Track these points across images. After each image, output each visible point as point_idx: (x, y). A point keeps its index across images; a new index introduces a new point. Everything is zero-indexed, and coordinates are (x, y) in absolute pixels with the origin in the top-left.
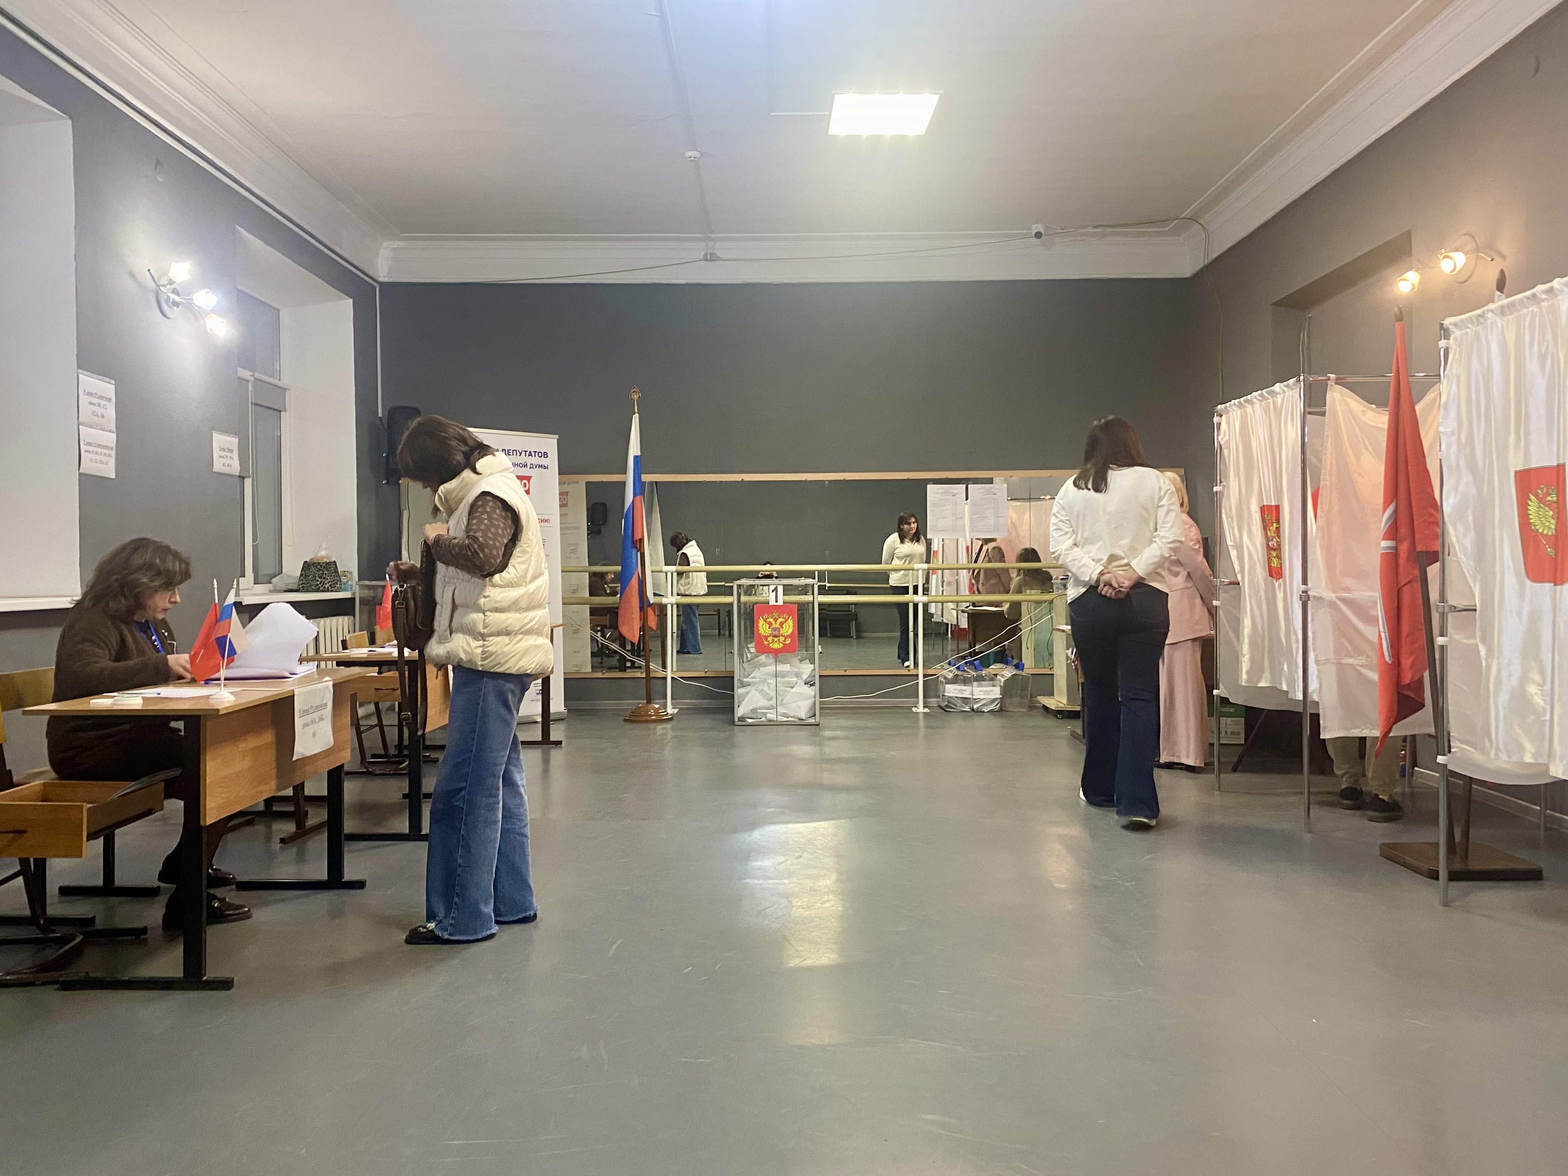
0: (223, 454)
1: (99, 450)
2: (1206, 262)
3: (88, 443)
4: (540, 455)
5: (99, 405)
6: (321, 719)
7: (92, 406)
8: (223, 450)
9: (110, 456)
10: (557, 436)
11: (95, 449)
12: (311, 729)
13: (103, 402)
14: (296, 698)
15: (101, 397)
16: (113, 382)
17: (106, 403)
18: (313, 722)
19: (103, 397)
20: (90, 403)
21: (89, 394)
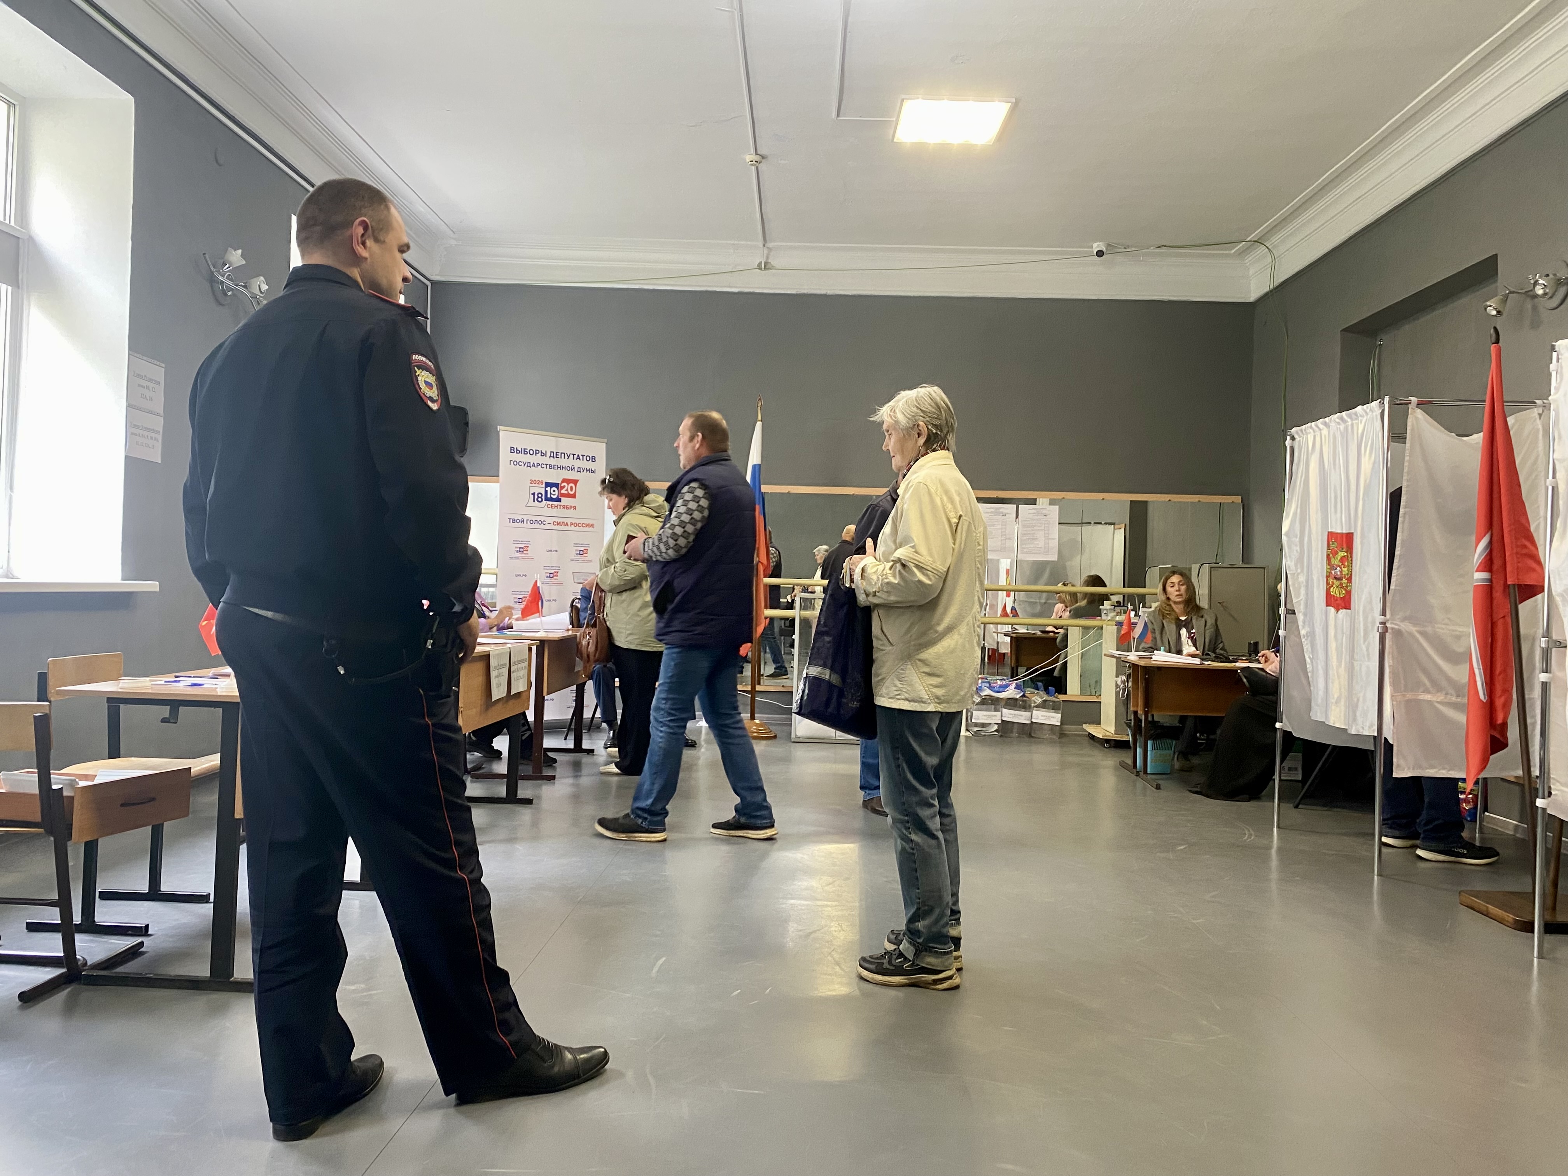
1: (146, 433)
2: (1272, 287)
3: (135, 425)
4: (588, 458)
5: (148, 388)
7: (141, 388)
9: (156, 439)
10: (606, 440)
11: (141, 432)
13: (151, 385)
16: (163, 365)
17: (155, 386)
19: (152, 380)
20: (139, 385)
21: (139, 376)
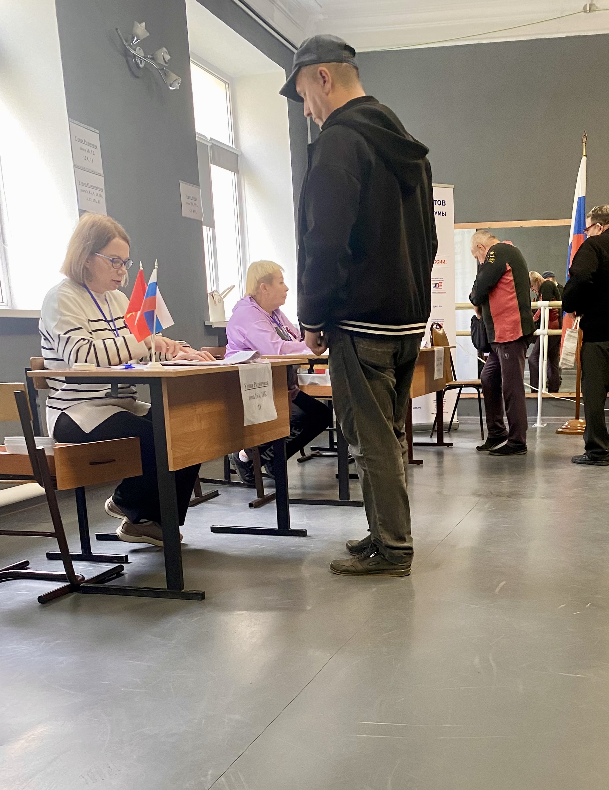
0: (190, 201)
1: (92, 190)
3: (83, 183)
4: (439, 203)
5: (88, 151)
6: (264, 395)
7: (83, 151)
8: (189, 198)
9: (101, 196)
10: (453, 186)
11: (89, 189)
12: (256, 401)
13: (91, 149)
14: (239, 371)
15: (90, 144)
16: (97, 131)
17: (93, 149)
18: (258, 396)
19: (91, 144)
20: (81, 149)
21: (80, 141)
